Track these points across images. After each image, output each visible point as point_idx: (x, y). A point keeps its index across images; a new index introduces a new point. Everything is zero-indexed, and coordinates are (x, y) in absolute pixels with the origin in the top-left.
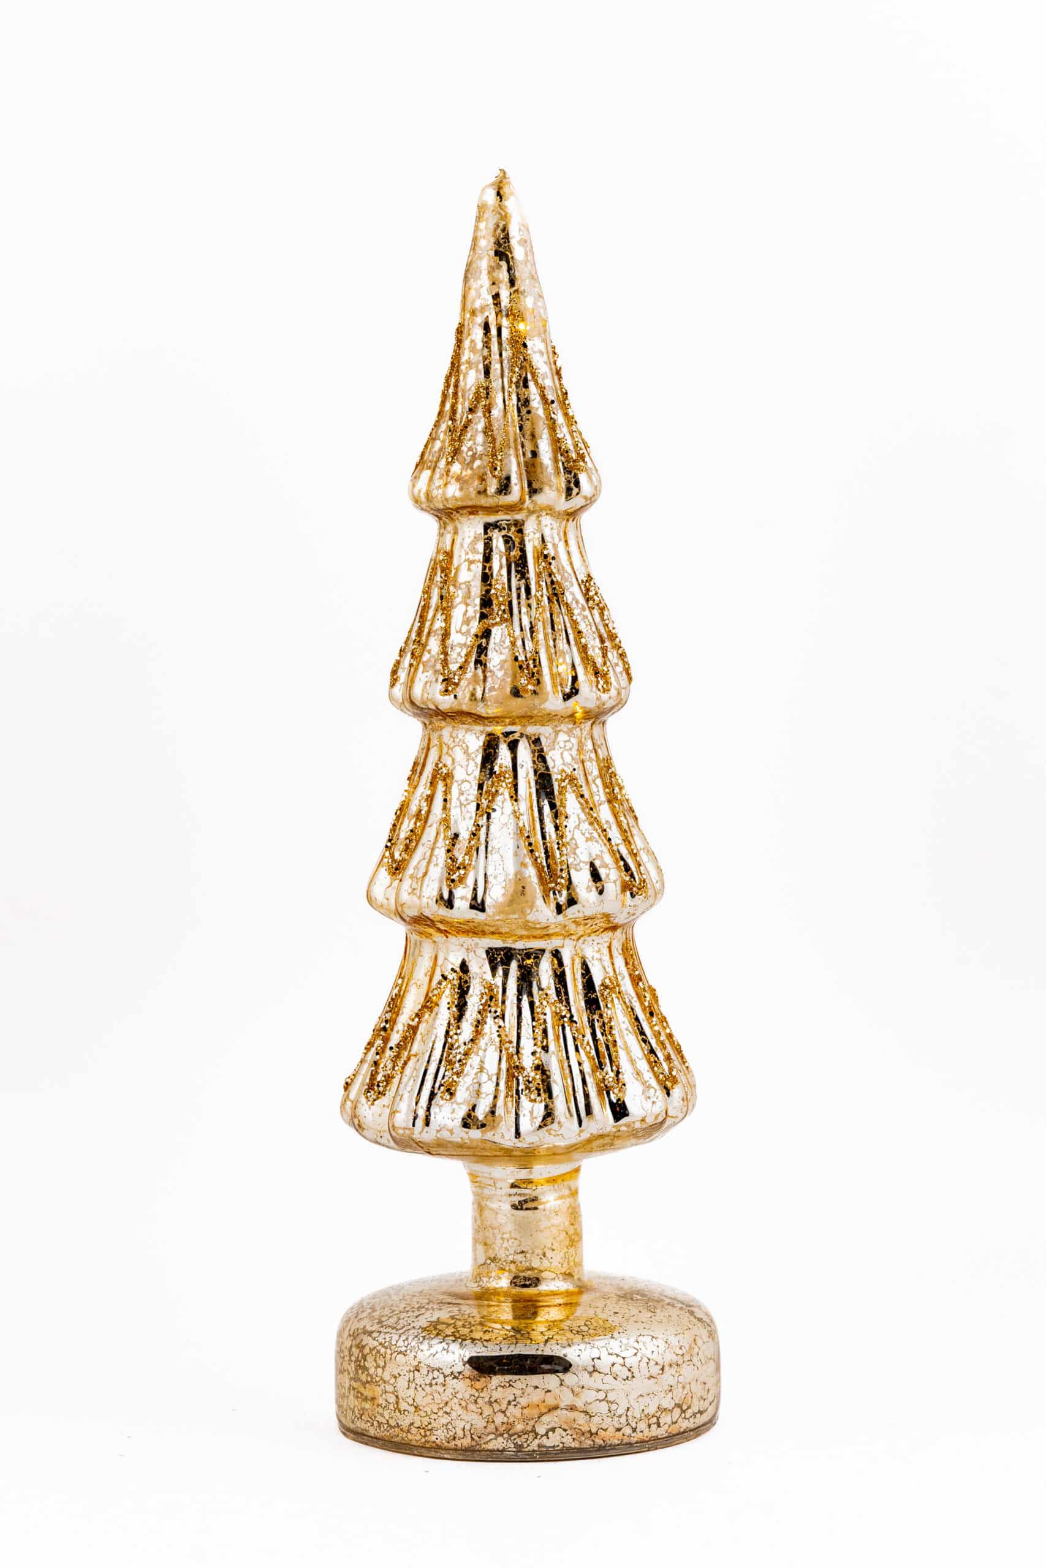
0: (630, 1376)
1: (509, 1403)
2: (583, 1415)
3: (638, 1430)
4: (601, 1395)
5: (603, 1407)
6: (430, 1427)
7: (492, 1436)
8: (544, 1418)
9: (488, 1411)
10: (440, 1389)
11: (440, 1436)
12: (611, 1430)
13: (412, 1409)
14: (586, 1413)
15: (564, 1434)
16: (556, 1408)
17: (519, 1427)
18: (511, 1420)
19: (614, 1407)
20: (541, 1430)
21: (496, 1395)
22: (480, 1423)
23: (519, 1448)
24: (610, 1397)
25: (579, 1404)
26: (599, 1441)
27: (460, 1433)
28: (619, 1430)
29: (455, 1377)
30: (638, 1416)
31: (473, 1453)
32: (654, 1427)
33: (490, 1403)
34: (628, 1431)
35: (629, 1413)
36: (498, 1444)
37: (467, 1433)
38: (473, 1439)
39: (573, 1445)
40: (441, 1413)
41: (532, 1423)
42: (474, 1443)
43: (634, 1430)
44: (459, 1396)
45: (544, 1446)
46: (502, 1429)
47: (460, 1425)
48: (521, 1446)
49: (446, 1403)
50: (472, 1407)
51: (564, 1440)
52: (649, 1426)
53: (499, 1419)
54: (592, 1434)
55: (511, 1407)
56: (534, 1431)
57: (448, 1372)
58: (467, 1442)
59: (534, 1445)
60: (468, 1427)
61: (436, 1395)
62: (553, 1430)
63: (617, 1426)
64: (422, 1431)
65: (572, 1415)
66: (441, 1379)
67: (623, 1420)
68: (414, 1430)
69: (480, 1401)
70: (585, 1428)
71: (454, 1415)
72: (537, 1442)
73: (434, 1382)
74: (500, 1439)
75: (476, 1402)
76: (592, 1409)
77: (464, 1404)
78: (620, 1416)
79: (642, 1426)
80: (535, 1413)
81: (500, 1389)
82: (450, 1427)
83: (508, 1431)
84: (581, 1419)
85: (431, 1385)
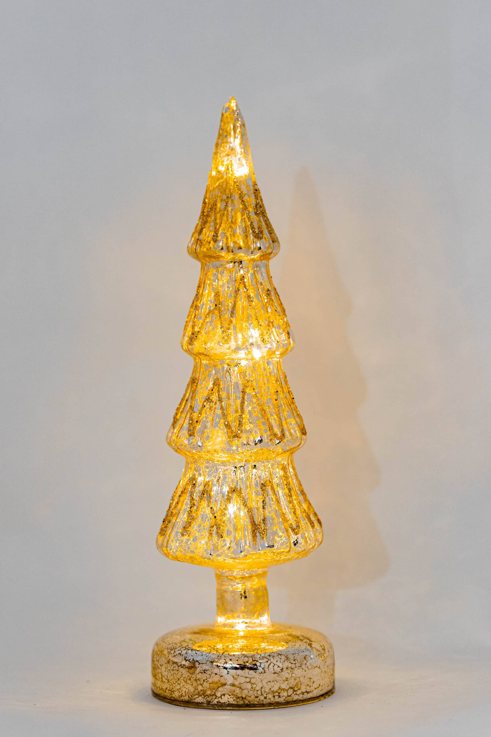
0: (263, 671)
1: (204, 681)
2: (239, 689)
3: (268, 698)
4: (248, 680)
5: (249, 686)
6: (173, 690)
7: (197, 696)
8: (220, 689)
9: (195, 684)
10: (176, 672)
11: (176, 695)
12: (253, 697)
13: (166, 681)
14: (240, 688)
15: (229, 697)
16: (225, 684)
17: (209, 692)
18: (205, 689)
19: (254, 686)
20: (219, 695)
21: (199, 676)
22: (192, 689)
23: (209, 703)
24: (253, 681)
25: (237, 683)
26: (247, 702)
27: (184, 693)
28: (257, 697)
29: (182, 667)
30: (267, 691)
31: (188, 704)
32: (277, 697)
33: (196, 680)
34: (262, 698)
35: (262, 690)
36: (200, 699)
37: (187, 694)
38: (189, 697)
39: (234, 703)
40: (176, 684)
41: (214, 691)
42: (189, 699)
43: (265, 698)
44: (184, 676)
45: (220, 702)
46: (201, 693)
47: (184, 690)
48: (210, 702)
49: (179, 679)
50: (189, 681)
51: (230, 700)
52: (274, 697)
53: (200, 688)
54: (243, 698)
55: (205, 683)
56: (215, 694)
57: (179, 664)
58: (186, 698)
59: (215, 702)
60: (187, 691)
61: (175, 675)
62: (224, 695)
63: (256, 695)
64: (170, 692)
65: (233, 688)
66: (177, 668)
67: (259, 693)
68: (167, 691)
69: (192, 679)
70: (240, 695)
71: (181, 685)
72: (216, 700)
73: (174, 669)
74: (200, 698)
75: (190, 679)
76: (244, 686)
77: (185, 680)
78: (257, 691)
79: (270, 696)
80: (216, 686)
81: (200, 674)
82: (180, 691)
83: (203, 693)
84: (238, 691)
85: (173, 670)
